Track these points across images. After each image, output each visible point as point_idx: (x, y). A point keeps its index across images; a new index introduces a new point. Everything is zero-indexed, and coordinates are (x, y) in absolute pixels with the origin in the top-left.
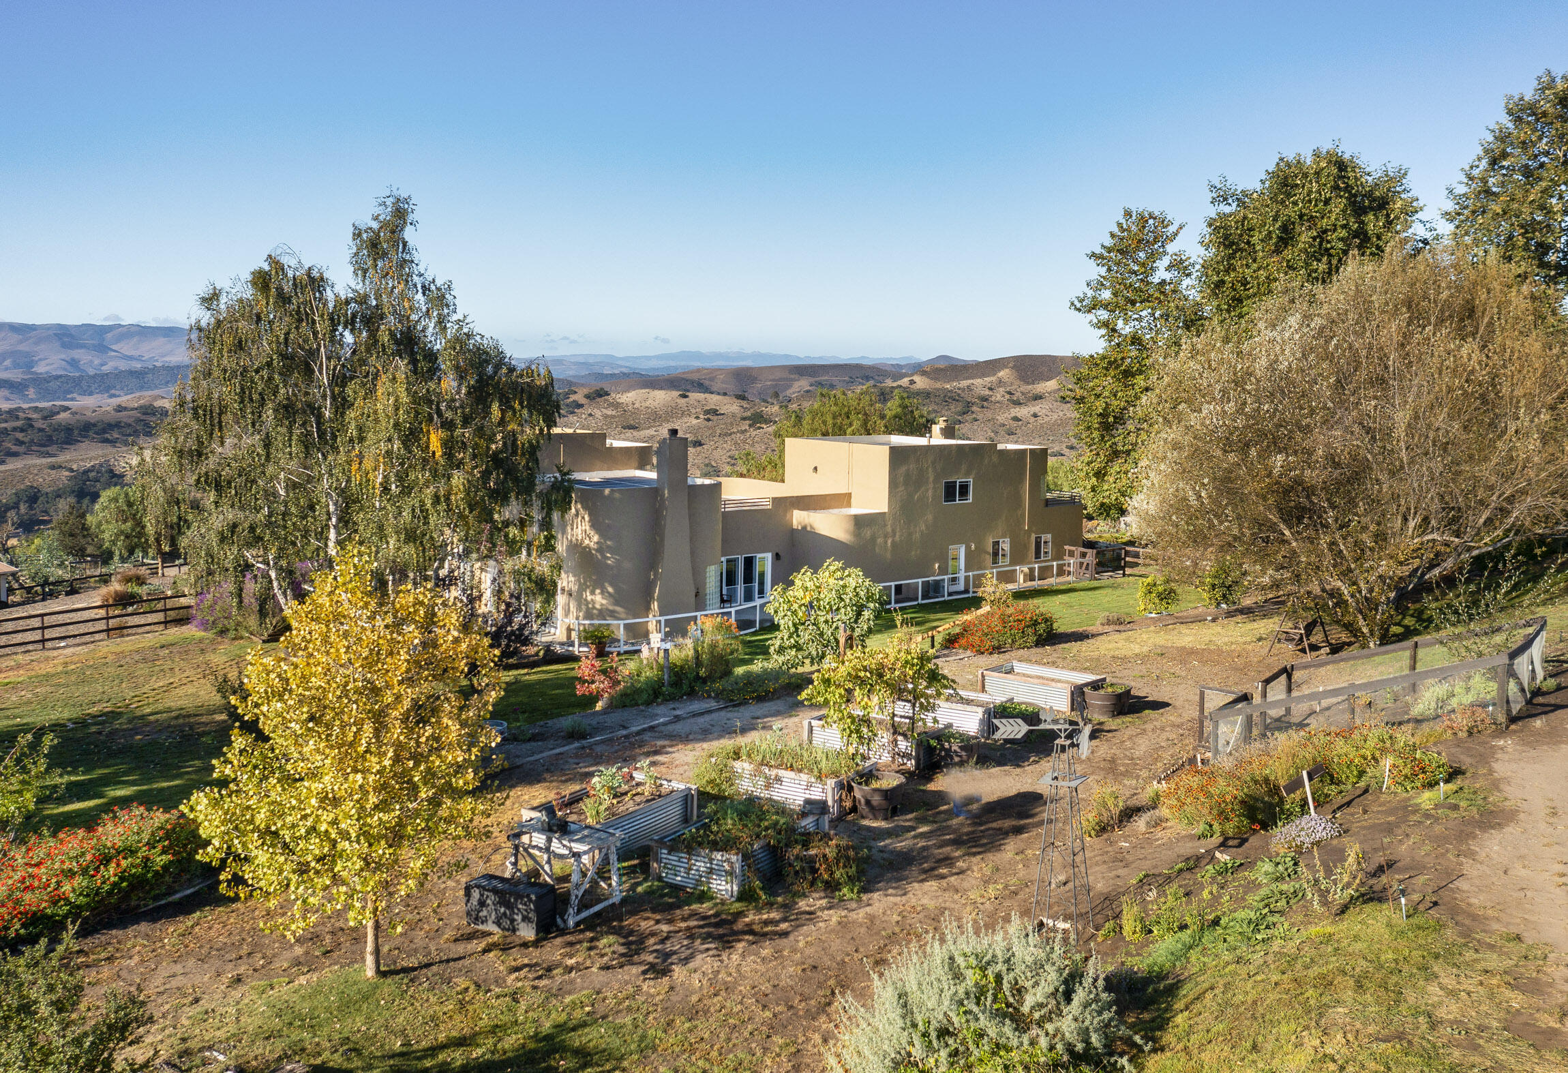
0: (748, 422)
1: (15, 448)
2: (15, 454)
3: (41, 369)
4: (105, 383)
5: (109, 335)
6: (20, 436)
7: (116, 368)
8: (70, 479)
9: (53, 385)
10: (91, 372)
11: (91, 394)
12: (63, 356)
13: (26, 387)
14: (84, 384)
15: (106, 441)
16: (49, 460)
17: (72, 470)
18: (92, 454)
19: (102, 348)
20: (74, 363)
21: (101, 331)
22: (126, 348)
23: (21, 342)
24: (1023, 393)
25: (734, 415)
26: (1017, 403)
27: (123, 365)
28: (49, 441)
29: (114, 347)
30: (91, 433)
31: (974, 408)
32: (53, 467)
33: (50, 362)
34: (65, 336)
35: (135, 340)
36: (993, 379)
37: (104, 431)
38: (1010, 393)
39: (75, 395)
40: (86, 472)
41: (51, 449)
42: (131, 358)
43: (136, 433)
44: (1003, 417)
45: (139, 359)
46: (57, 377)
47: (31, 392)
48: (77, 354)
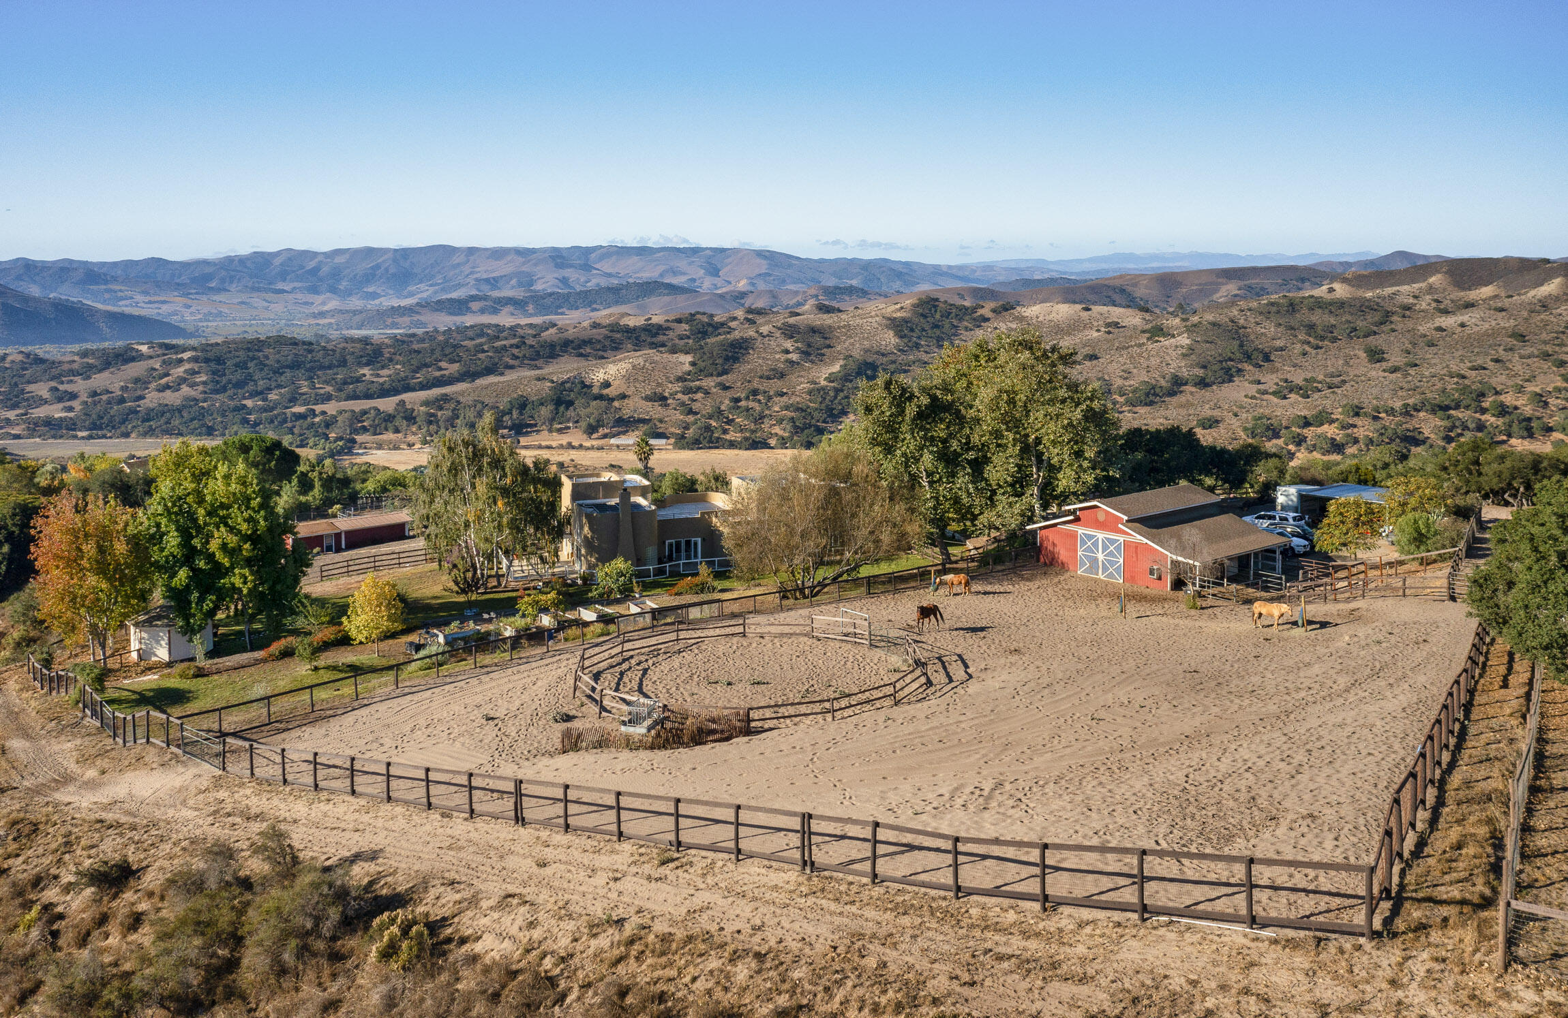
0: (1147, 335)
1: (511, 362)
2: (512, 367)
3: (539, 286)
4: (588, 299)
5: (593, 255)
6: (515, 351)
7: (598, 285)
8: (551, 389)
9: (548, 301)
10: (578, 288)
11: (577, 308)
12: (556, 275)
13: (526, 303)
14: (571, 299)
15: (581, 355)
16: (538, 372)
17: (553, 382)
18: (569, 367)
19: (587, 267)
20: (564, 281)
21: (588, 251)
22: (606, 266)
23: (524, 263)
24: (1452, 301)
25: (1135, 328)
26: (1446, 312)
27: (604, 282)
28: (537, 356)
29: (597, 266)
30: (569, 349)
31: (1395, 318)
32: (539, 379)
33: (546, 282)
34: (558, 257)
35: (614, 258)
36: (1423, 285)
37: (579, 347)
38: (1437, 301)
39: (564, 310)
40: (563, 383)
41: (539, 363)
42: (610, 275)
43: (604, 349)
44: (1425, 328)
45: (616, 275)
46: (551, 294)
47: (531, 308)
48: (567, 273)
